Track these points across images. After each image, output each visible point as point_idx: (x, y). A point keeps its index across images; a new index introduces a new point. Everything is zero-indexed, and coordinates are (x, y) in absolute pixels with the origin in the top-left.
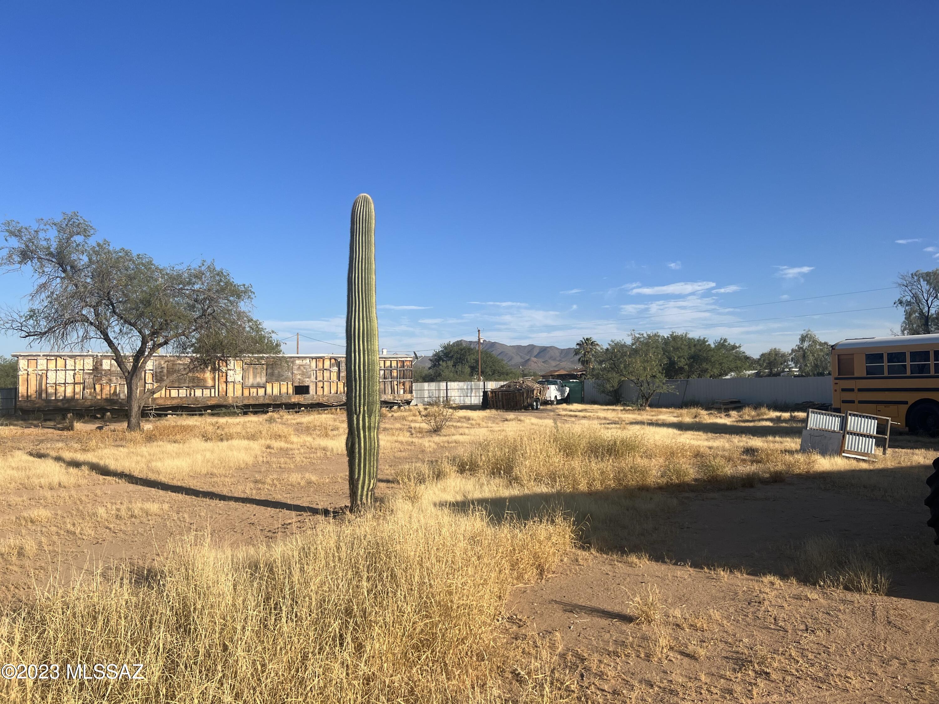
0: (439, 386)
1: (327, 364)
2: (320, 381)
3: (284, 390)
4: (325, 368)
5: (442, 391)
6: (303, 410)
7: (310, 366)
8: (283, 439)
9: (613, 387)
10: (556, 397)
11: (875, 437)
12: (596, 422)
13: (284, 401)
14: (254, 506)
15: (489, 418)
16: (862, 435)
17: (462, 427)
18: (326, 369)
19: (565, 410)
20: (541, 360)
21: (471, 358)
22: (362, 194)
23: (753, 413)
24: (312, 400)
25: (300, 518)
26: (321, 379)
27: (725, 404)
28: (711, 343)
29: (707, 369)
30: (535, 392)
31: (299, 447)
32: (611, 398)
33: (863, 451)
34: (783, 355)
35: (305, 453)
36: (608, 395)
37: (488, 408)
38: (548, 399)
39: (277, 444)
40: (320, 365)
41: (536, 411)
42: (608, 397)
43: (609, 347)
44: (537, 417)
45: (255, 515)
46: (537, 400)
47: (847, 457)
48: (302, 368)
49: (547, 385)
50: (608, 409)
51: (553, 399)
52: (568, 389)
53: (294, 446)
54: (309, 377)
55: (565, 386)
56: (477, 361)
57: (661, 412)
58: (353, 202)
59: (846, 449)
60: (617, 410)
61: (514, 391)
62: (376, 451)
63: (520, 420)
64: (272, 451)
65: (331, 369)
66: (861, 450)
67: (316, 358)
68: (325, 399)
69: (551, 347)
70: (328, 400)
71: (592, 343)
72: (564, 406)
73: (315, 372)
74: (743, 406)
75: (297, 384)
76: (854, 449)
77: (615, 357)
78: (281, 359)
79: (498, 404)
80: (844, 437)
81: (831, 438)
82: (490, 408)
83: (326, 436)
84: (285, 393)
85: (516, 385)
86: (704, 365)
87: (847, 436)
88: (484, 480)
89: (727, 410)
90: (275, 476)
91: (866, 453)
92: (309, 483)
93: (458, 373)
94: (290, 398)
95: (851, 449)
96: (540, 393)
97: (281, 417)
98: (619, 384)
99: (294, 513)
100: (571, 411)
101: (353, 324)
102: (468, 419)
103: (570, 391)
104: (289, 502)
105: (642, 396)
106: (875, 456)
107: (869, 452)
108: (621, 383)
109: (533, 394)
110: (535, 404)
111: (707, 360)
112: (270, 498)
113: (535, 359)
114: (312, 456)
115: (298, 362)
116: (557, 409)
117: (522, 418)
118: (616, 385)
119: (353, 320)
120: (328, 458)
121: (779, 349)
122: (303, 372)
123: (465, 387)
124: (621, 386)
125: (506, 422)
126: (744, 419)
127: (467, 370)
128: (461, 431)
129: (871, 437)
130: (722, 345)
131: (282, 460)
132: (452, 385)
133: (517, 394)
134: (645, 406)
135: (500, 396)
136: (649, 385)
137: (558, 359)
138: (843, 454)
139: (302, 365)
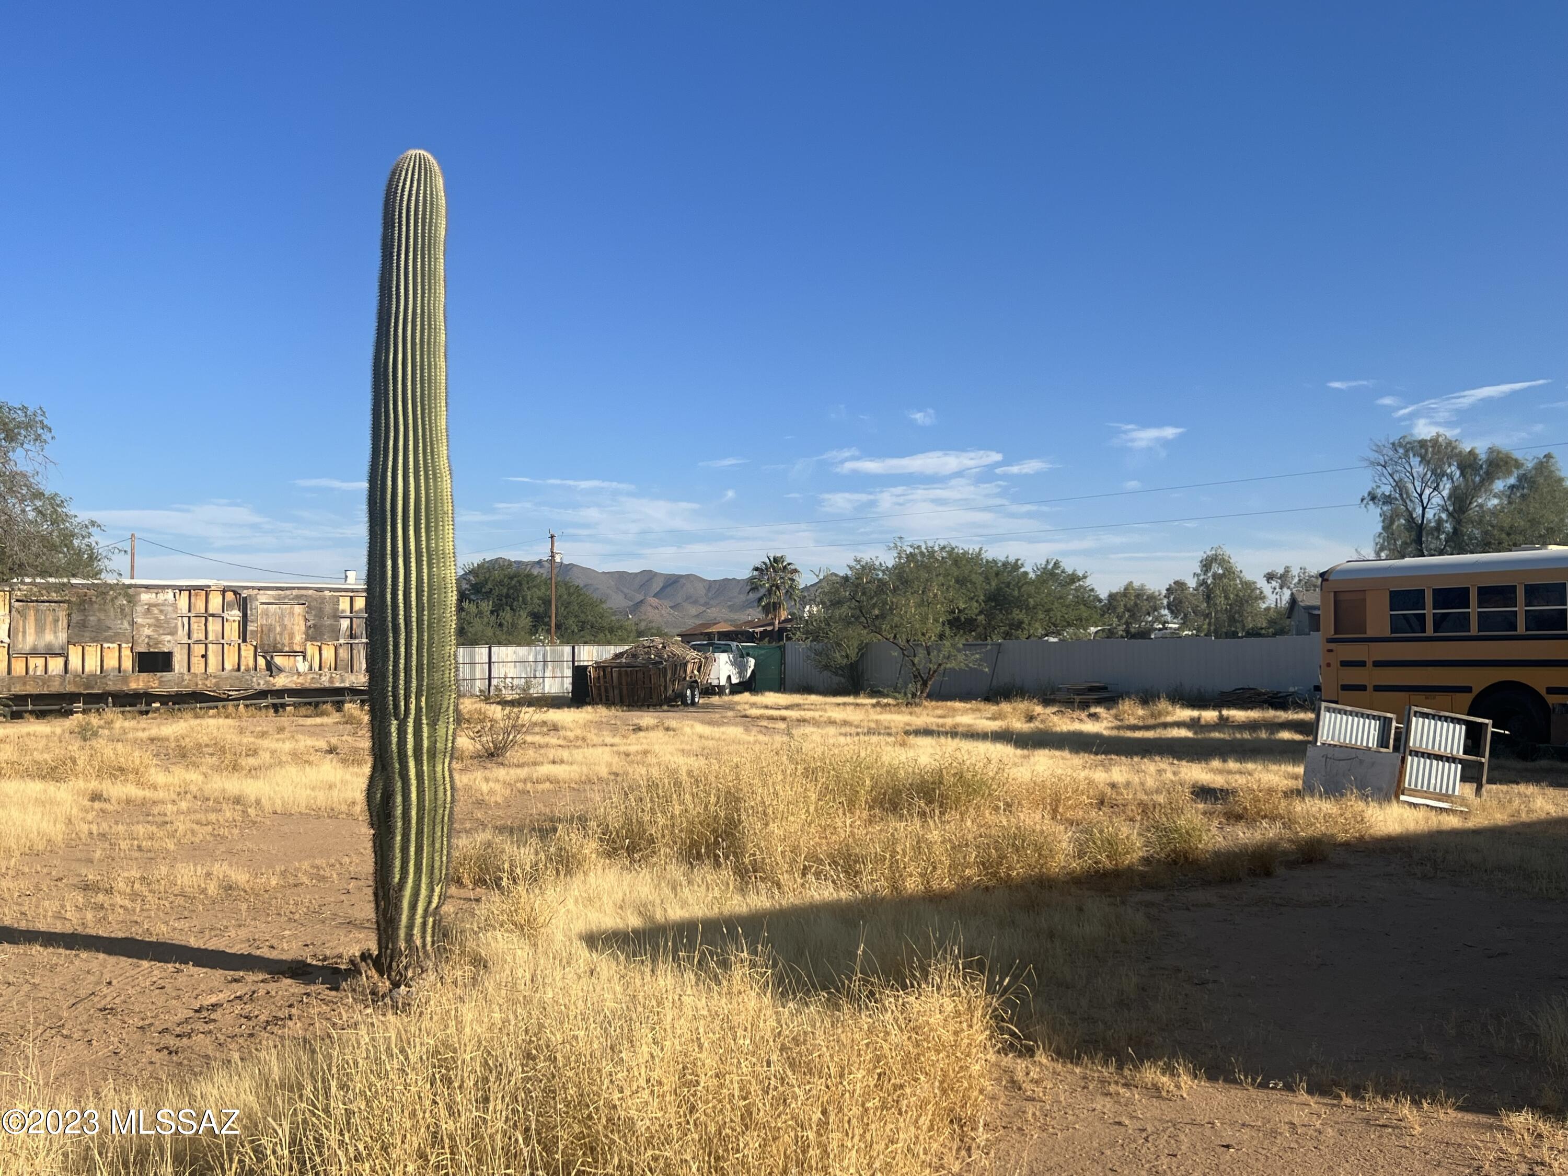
0: (472, 656)
1: (216, 602)
2: (198, 642)
3: (111, 662)
4: (211, 611)
5: (478, 667)
6: (157, 709)
7: (174, 606)
8: (131, 776)
9: (847, 656)
10: (729, 677)
11: (1461, 761)
12: (832, 730)
13: (111, 687)
14: (102, 956)
15: (599, 725)
16: (1439, 758)
17: (547, 745)
18: (213, 615)
19: (753, 705)
20: (668, 603)
21: (533, 595)
22: (413, 152)
23: (1141, 712)
24: (178, 685)
25: (240, 989)
26: (202, 637)
27: (1079, 692)
28: (1029, 569)
29: (1021, 622)
30: (689, 667)
31: (174, 796)
32: (843, 680)
33: (1438, 790)
34: (1151, 598)
35: (189, 811)
36: (836, 674)
37: (589, 704)
38: (715, 683)
39: (118, 790)
40: (200, 605)
41: (691, 709)
42: (836, 679)
43: (849, 573)
44: (703, 722)
45: (110, 983)
46: (693, 685)
47: (1411, 804)
48: (156, 611)
49: (714, 652)
50: (844, 704)
51: (723, 682)
52: (752, 662)
53: (161, 794)
54: (173, 633)
55: (748, 655)
56: (547, 602)
57: (955, 710)
58: (391, 168)
59: (1406, 786)
60: (864, 705)
61: (644, 666)
62: (447, 813)
63: (667, 729)
64: (106, 806)
65: (225, 615)
66: (1435, 789)
67: (189, 589)
68: (210, 683)
69: (688, 576)
70: (217, 684)
71: (785, 567)
72: (746, 696)
73: (186, 620)
74: (1118, 697)
75: (142, 649)
76: (1422, 787)
77: (864, 594)
78: (103, 590)
79: (611, 694)
80: (1403, 760)
81: (1373, 764)
82: (593, 703)
83: (234, 768)
84: (113, 669)
85: (649, 653)
86: (1017, 615)
87: (1410, 758)
88: (676, 871)
89: (1084, 705)
90: (135, 873)
91: (1443, 795)
92: (229, 888)
93: (505, 629)
94: (125, 679)
95: (1416, 785)
96: (699, 671)
97: (110, 723)
98: (860, 650)
99: (218, 975)
100: (766, 707)
101: (389, 483)
102: (555, 728)
103: (755, 666)
104: (194, 942)
105: (915, 677)
106: (1463, 800)
107: (1450, 792)
108: (864, 649)
109: (685, 671)
110: (689, 692)
111: (1020, 603)
112: (137, 933)
113: (654, 601)
114: (213, 817)
115: (145, 597)
116: (738, 703)
117: (673, 724)
118: (853, 654)
119: (389, 474)
120: (254, 823)
121: (1143, 585)
122: (157, 620)
123: (531, 658)
124: (862, 655)
125: (641, 734)
126: (1127, 722)
127: (525, 621)
128: (552, 753)
129: (1451, 759)
130: (1050, 574)
131: (140, 830)
132: (503, 653)
133: (652, 672)
134: (920, 697)
135: (615, 675)
136: (929, 654)
137: (702, 601)
138: (1402, 798)
139: (155, 605)
